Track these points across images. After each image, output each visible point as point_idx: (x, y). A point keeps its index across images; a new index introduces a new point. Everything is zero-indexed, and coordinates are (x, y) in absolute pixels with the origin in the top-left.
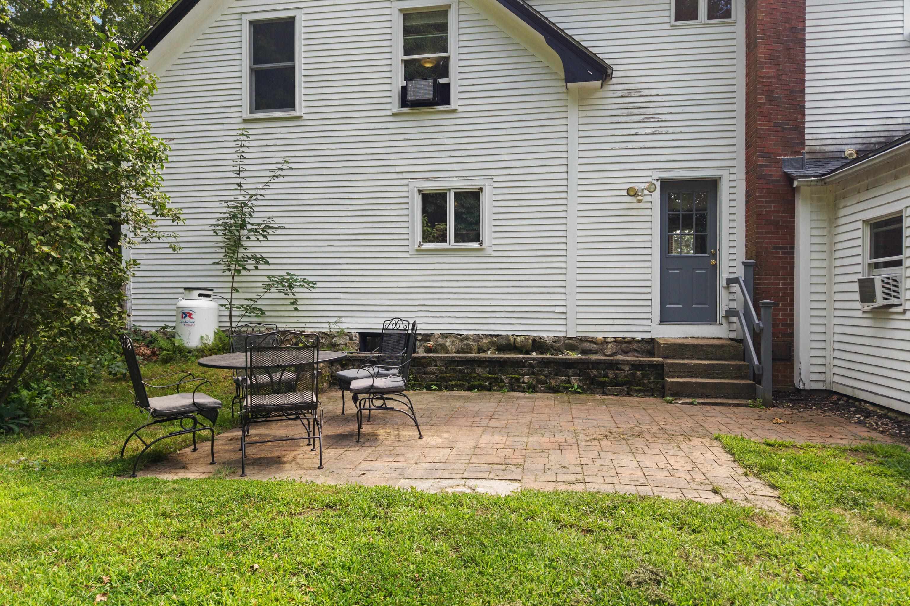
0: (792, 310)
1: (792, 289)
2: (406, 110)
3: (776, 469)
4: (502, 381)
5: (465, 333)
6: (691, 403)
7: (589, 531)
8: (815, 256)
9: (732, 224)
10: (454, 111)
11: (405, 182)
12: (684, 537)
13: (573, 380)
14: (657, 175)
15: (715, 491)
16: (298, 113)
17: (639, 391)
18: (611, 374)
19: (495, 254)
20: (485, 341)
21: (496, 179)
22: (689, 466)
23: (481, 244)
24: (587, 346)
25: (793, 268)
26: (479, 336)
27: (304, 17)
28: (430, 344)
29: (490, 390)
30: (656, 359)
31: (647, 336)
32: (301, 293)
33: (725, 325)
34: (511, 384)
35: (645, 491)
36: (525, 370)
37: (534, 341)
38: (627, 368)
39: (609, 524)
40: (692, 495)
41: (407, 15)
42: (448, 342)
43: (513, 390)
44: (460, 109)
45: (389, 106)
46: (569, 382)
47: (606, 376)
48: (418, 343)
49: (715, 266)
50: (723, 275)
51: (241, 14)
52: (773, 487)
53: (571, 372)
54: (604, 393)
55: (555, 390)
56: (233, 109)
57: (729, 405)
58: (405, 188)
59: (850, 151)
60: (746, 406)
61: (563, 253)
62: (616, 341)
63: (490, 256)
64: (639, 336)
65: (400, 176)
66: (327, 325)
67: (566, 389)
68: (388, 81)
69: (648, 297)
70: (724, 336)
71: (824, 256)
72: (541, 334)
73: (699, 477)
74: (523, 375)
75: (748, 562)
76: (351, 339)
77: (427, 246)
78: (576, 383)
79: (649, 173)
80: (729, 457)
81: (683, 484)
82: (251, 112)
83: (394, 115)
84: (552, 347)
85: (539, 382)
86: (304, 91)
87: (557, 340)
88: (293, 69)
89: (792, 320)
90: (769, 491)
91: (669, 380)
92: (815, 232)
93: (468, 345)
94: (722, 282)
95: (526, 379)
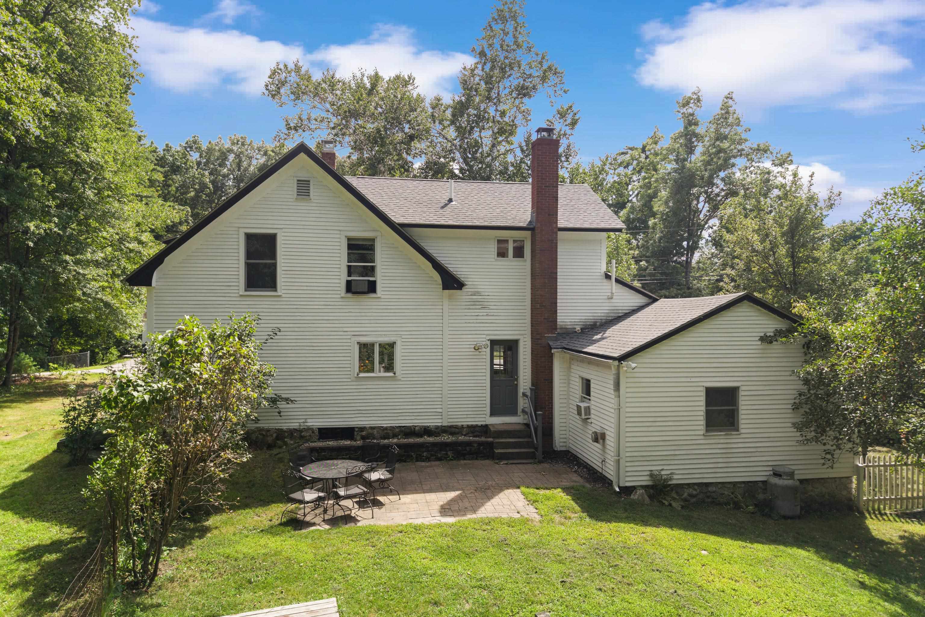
0: (552, 410)
1: (552, 400)
2: (349, 295)
3: (537, 501)
4: (412, 456)
5: (385, 426)
6: (507, 464)
7: (484, 530)
8: (561, 385)
9: (524, 357)
10: (379, 298)
11: (349, 337)
12: (510, 529)
13: (449, 453)
14: (488, 338)
15: (518, 513)
16: (279, 294)
17: (482, 457)
18: (468, 449)
19: (403, 379)
20: (397, 430)
21: (403, 337)
22: (509, 503)
23: (395, 374)
24: (453, 430)
25: (552, 390)
26: (393, 427)
27: (283, 234)
28: (364, 433)
29: (405, 461)
30: (491, 440)
31: (484, 423)
32: (282, 405)
33: (522, 417)
34: (416, 457)
35: (496, 515)
36: (424, 449)
37: (425, 429)
38: (476, 445)
39: (489, 528)
40: (511, 515)
41: (349, 239)
42: (375, 432)
43: (417, 461)
44: (383, 297)
45: (339, 292)
46: (447, 454)
47: (466, 450)
48: (356, 433)
49: (517, 385)
50: (521, 391)
51: (239, 228)
52: (536, 509)
53: (448, 449)
54: (465, 459)
55: (440, 459)
56: (232, 288)
57: (523, 463)
58: (349, 341)
59: (578, 328)
60: (531, 463)
61: (440, 379)
62: (468, 426)
63: (400, 380)
64: (480, 424)
65: (346, 333)
66: (298, 424)
67: (446, 458)
68: (339, 277)
69: (484, 402)
70: (521, 422)
71: (565, 385)
72: (428, 425)
73: (513, 507)
74: (423, 452)
75: (526, 534)
76: (313, 432)
77: (362, 375)
78: (450, 453)
79: (484, 336)
80: (523, 497)
81: (508, 511)
82: (246, 291)
83: (342, 298)
84: (435, 432)
85: (432, 455)
86: (283, 280)
87: (437, 427)
88: (275, 265)
89: (552, 415)
90: (535, 510)
91: (496, 451)
92: (561, 374)
93: (387, 433)
94: (520, 394)
95: (425, 454)
